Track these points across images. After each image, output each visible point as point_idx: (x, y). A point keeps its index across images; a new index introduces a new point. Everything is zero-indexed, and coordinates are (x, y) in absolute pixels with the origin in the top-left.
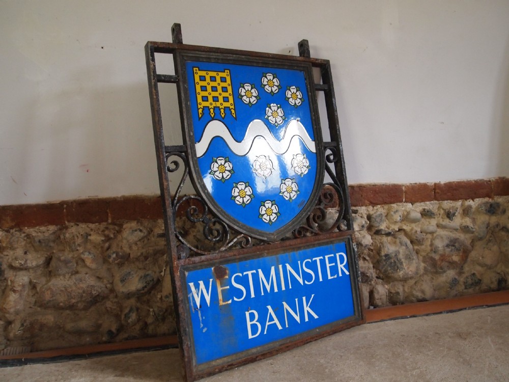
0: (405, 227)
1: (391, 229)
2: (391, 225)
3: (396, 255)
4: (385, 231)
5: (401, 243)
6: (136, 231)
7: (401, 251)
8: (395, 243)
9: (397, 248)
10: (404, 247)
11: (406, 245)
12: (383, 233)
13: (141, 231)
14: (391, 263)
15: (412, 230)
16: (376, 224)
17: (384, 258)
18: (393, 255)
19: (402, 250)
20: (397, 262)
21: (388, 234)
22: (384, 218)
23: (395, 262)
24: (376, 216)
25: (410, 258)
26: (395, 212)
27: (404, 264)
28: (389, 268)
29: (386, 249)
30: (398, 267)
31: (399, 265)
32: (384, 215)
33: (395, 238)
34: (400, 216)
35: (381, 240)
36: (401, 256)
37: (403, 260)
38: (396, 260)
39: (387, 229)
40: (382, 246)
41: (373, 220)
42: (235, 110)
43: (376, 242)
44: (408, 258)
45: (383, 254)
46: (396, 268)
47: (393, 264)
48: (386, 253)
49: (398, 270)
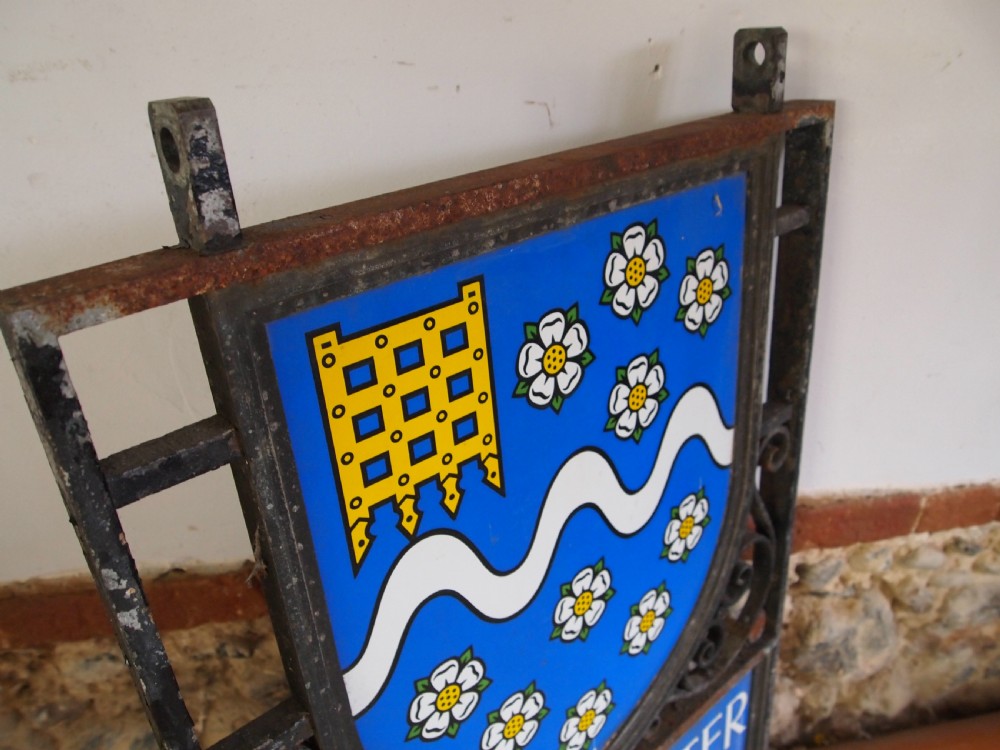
0: (889, 576)
1: (851, 582)
2: (853, 575)
3: (846, 640)
5: (866, 611)
6: (98, 659)
7: (861, 630)
8: (851, 607)
9: (853, 623)
10: (871, 622)
11: (879, 616)
13: (113, 658)
14: (828, 654)
15: (905, 582)
16: (816, 585)
17: (813, 649)
18: (839, 640)
19: (864, 628)
20: (843, 653)
23: (837, 654)
25: (878, 644)
26: (876, 555)
27: (860, 657)
28: (818, 665)
29: (825, 633)
30: (842, 665)
31: (845, 660)
34: (887, 562)
35: (816, 606)
36: (857, 642)
37: (860, 650)
38: (842, 650)
39: (839, 588)
40: (815, 625)
42: (498, 456)
43: (800, 611)
44: (874, 644)
45: (813, 641)
46: (837, 665)
47: (831, 658)
48: (822, 640)
49: (841, 672)
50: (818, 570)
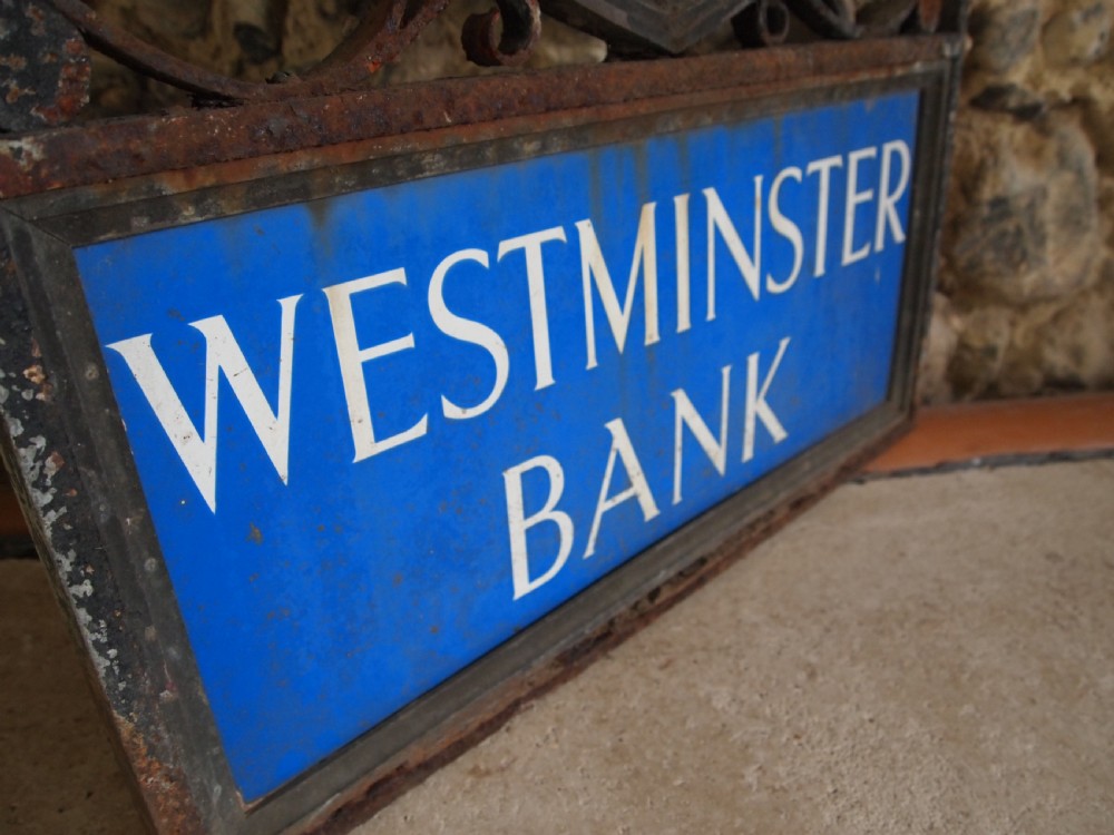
0: (1097, 92)
1: (1043, 89)
2: (1047, 75)
3: (1032, 206)
4: (1024, 94)
5: (1063, 160)
7: (1054, 192)
8: (1037, 154)
9: (1042, 179)
10: (1068, 177)
11: (1080, 172)
12: (1013, 102)
14: (1003, 234)
16: (998, 58)
17: (985, 211)
18: (1023, 203)
19: (1058, 187)
20: (1027, 231)
21: (1026, 114)
22: (1036, 34)
23: (1019, 232)
24: (1013, 20)
25: (1078, 223)
26: (1087, 17)
27: (1050, 245)
28: (989, 256)
29: (1005, 175)
30: (1024, 255)
31: (1030, 247)
32: (1042, 19)
33: (1044, 130)
34: (1102, 36)
35: (989, 133)
36: (1048, 212)
37: (1051, 229)
38: (1025, 225)
39: (1028, 88)
40: (990, 162)
41: (993, 34)
44: (1072, 220)
45: (987, 193)
46: (1017, 256)
47: (1008, 241)
48: (999, 190)
49: (1023, 267)
50: (1003, 17)
